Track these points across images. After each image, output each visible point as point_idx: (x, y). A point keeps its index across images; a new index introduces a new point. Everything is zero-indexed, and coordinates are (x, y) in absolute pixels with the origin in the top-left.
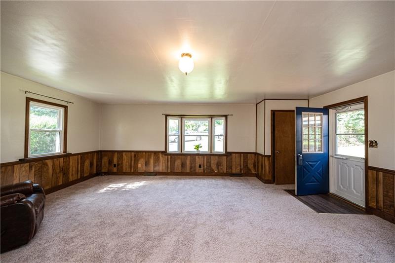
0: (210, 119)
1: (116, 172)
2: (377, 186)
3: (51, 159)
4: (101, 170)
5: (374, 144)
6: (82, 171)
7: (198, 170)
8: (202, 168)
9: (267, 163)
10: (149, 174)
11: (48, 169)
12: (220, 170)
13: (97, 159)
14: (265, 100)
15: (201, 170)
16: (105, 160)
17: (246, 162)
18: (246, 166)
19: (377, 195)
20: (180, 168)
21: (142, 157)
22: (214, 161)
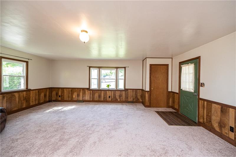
0: (116, 69)
1: (60, 100)
2: (204, 110)
3: (18, 92)
4: (51, 99)
5: (203, 85)
6: (39, 100)
7: (108, 99)
8: (111, 98)
9: (147, 95)
10: (80, 101)
11: (15, 98)
12: (121, 99)
13: (49, 93)
14: (146, 58)
15: (110, 99)
16: (54, 93)
17: (136, 95)
18: (136, 97)
19: (203, 115)
20: (98, 98)
21: (75, 91)
22: (118, 94)
